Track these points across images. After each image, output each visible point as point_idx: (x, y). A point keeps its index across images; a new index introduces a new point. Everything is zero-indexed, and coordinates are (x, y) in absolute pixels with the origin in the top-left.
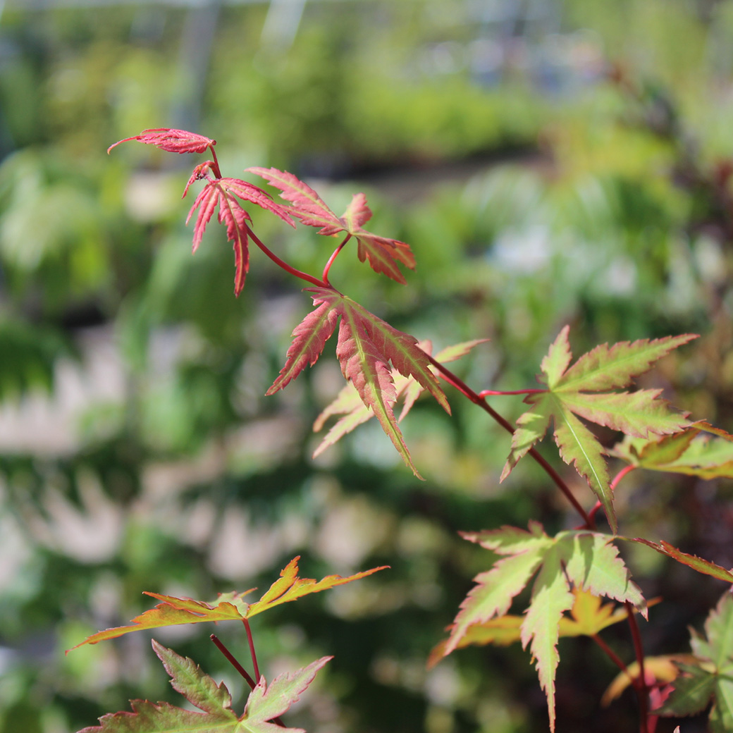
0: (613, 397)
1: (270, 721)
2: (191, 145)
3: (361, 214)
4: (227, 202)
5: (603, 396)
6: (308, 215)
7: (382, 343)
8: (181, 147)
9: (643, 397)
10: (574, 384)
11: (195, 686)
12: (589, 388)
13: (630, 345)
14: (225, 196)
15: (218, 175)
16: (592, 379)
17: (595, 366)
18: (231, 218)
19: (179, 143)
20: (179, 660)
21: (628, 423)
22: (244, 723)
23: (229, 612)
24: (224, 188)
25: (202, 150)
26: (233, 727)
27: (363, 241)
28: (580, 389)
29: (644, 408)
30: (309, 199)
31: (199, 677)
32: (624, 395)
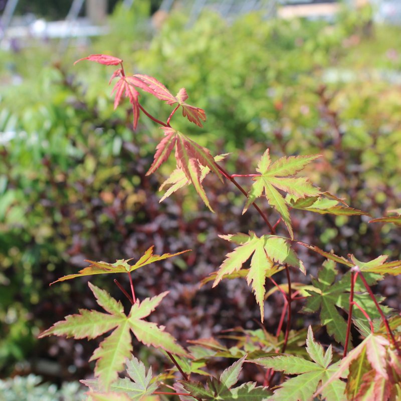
0: (289, 180)
1: (141, 319)
2: (112, 62)
3: (184, 96)
4: (129, 87)
5: (284, 178)
6: (161, 95)
7: (195, 152)
8: (108, 62)
9: (301, 180)
10: (273, 173)
11: (108, 303)
12: (279, 175)
13: (296, 157)
14: (128, 84)
15: (123, 75)
16: (280, 171)
17: (281, 166)
18: (131, 94)
19: (106, 60)
20: (101, 291)
21: (296, 191)
22: (130, 319)
23: (122, 269)
24: (127, 81)
25: (116, 64)
26: (125, 321)
27: (185, 107)
28: (275, 175)
29: (302, 185)
30: (161, 89)
31: (110, 299)
32: (293, 179)
